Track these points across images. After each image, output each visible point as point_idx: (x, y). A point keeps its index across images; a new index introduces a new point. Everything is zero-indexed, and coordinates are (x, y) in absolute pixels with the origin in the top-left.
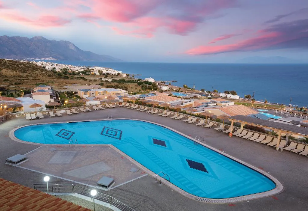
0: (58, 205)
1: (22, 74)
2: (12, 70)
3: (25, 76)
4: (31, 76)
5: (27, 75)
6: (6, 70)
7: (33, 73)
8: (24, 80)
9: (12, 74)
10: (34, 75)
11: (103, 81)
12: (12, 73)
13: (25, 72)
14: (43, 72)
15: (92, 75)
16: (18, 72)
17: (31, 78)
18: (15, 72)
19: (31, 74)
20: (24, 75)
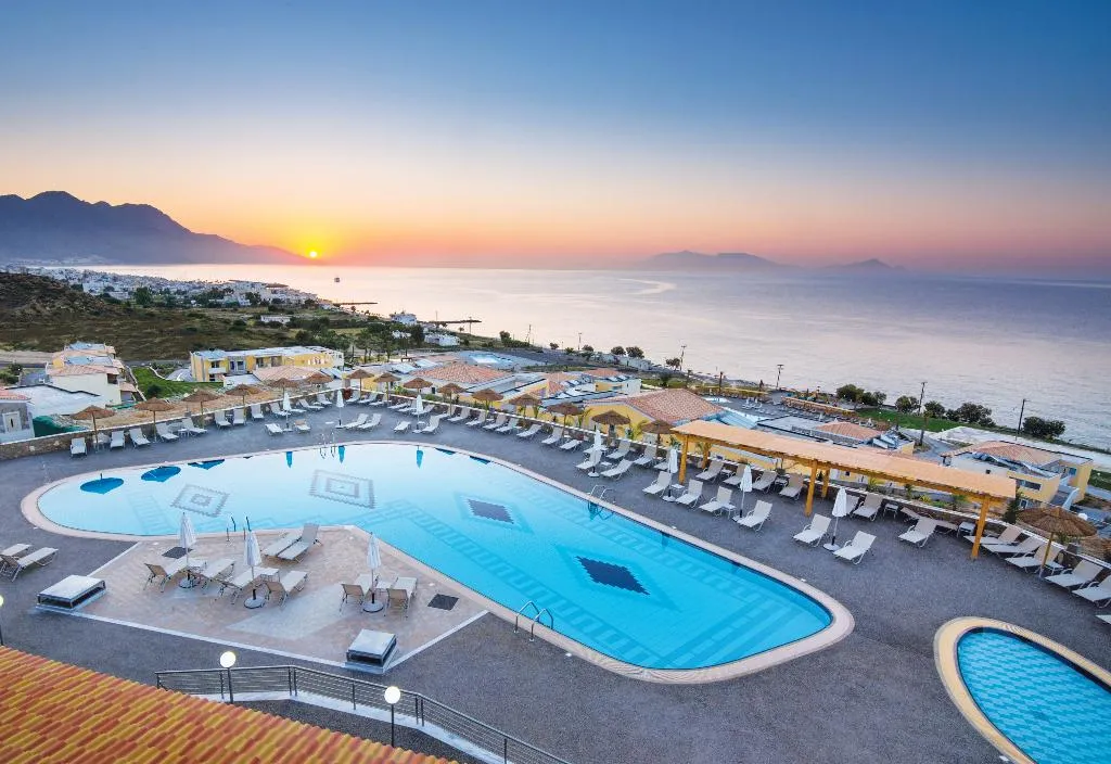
0: (320, 749)
4: (39, 315)
11: (263, 324)
15: (229, 305)
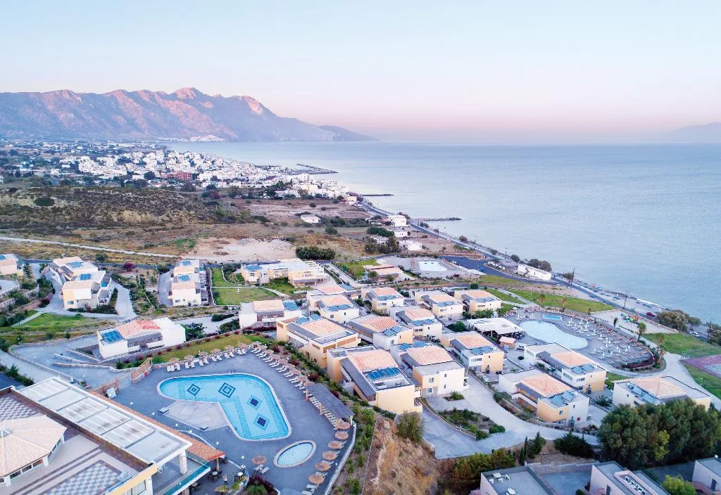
1: (155, 218)
2: (140, 211)
3: (160, 221)
4: (170, 221)
5: (163, 220)
6: (130, 212)
7: (173, 215)
8: (158, 230)
9: (139, 218)
10: (175, 218)
12: (140, 216)
13: (160, 213)
14: (191, 212)
15: (287, 198)
16: (148, 215)
17: (169, 225)
18: (143, 216)
19: (170, 216)
20: (159, 219)
